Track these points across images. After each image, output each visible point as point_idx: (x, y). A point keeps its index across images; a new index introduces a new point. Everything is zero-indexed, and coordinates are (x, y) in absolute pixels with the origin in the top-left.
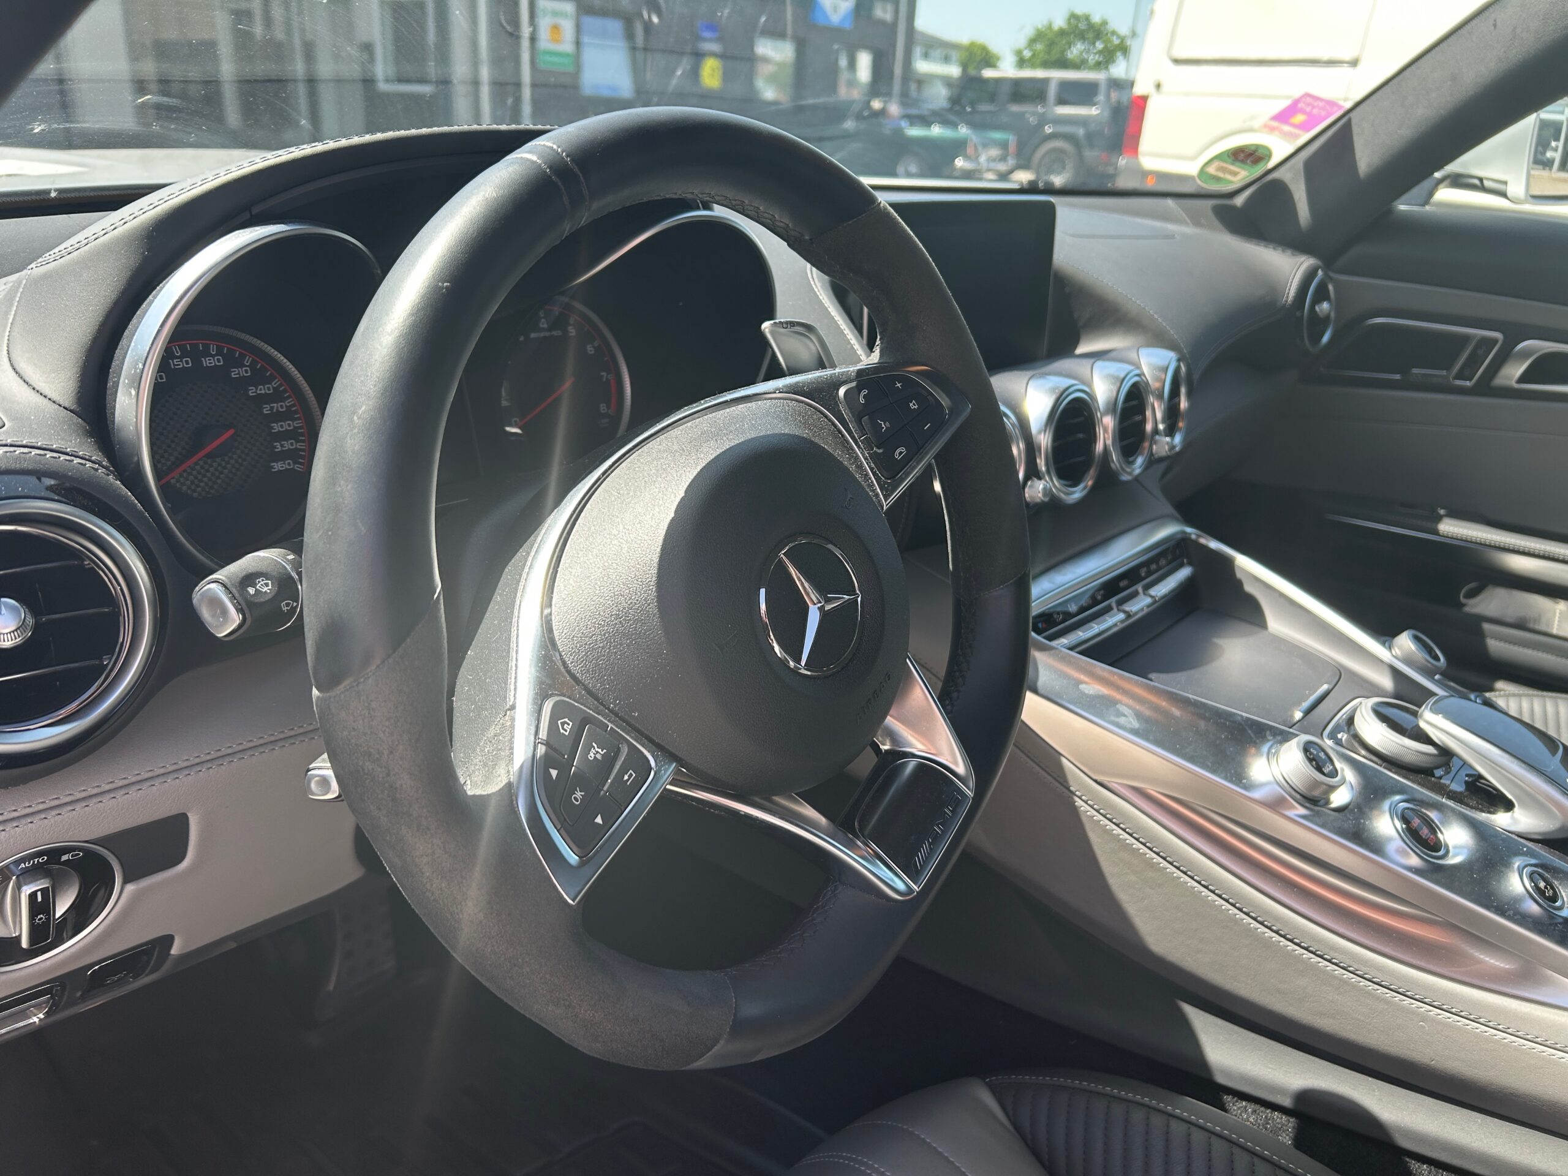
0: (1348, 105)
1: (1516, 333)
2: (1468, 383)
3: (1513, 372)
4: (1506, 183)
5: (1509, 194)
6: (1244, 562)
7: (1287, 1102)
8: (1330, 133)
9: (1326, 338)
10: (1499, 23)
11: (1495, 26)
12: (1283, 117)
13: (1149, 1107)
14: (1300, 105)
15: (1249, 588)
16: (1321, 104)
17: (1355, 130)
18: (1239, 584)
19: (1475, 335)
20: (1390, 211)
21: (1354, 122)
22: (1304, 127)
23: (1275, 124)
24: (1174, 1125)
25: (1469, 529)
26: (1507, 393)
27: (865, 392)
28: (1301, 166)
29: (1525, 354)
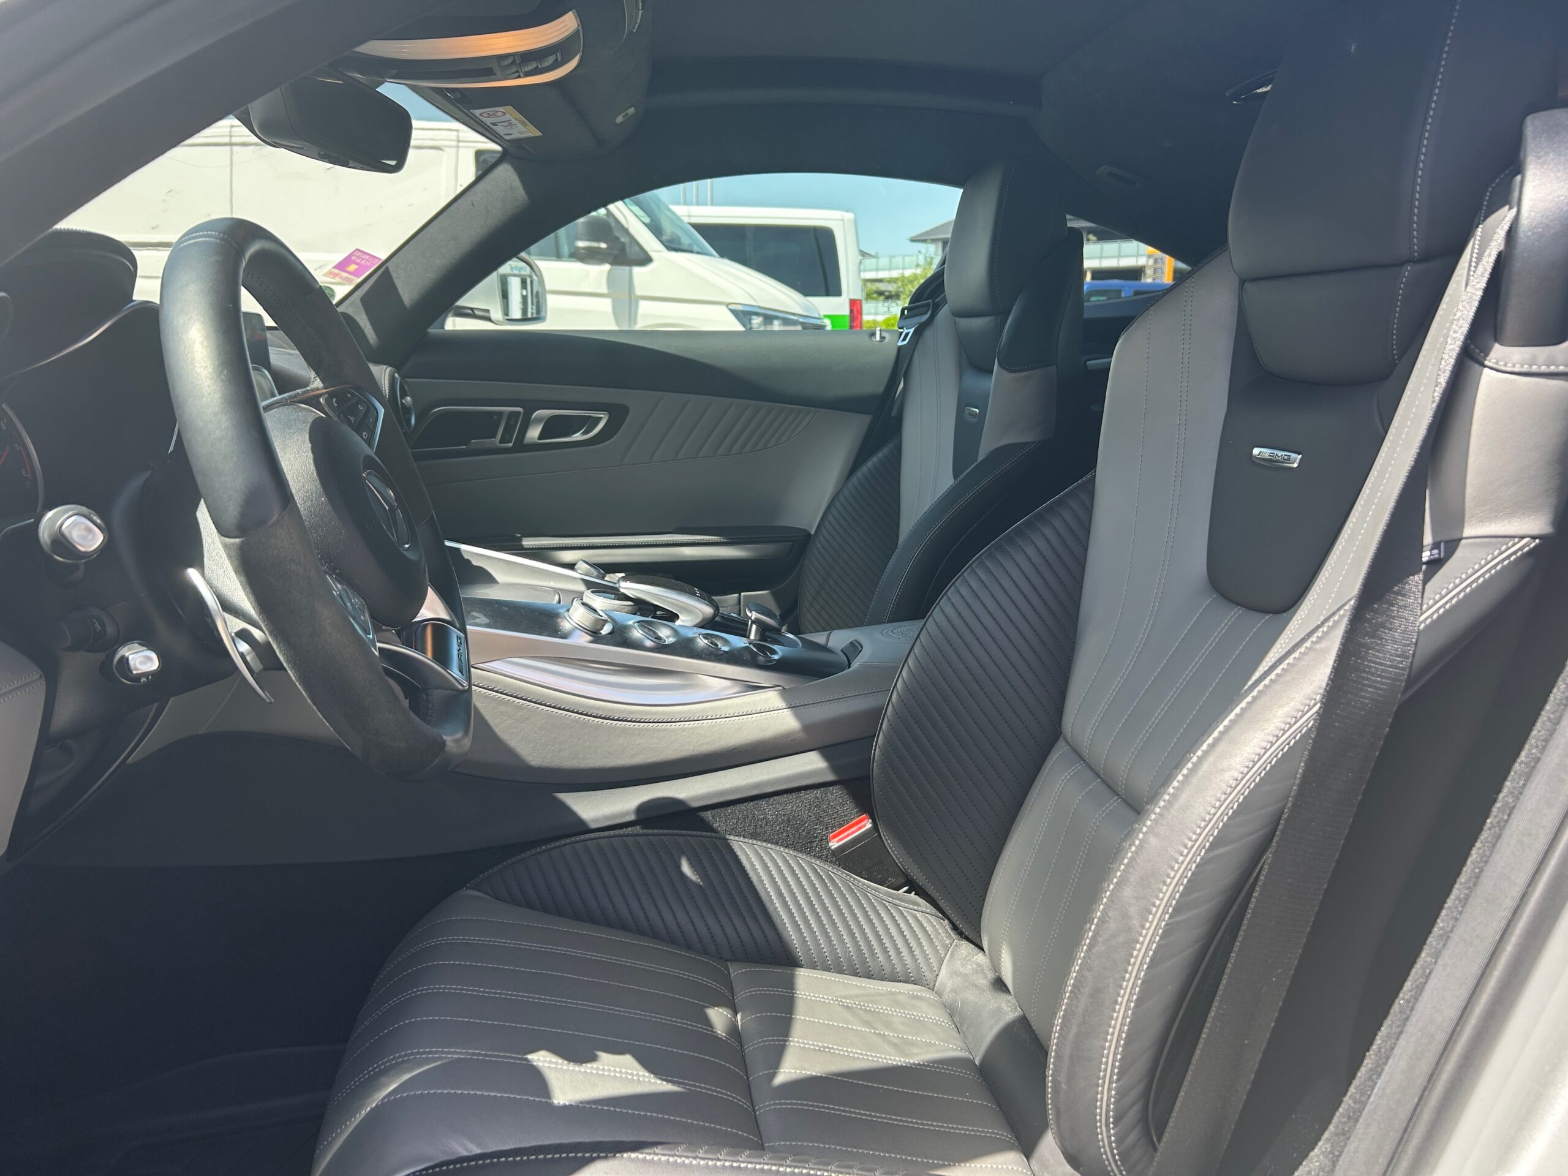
0: (384, 256)
1: (531, 406)
2: (510, 445)
3: (534, 433)
4: (488, 311)
5: (493, 318)
6: (464, 547)
7: (632, 817)
8: (375, 278)
9: (413, 422)
10: (475, 203)
11: (473, 204)
12: (342, 266)
13: (571, 843)
14: (353, 258)
15: (475, 563)
16: (367, 257)
17: (394, 275)
18: (468, 561)
19: (506, 411)
20: (426, 333)
21: (391, 269)
22: (355, 273)
23: (337, 271)
24: (589, 843)
25: (539, 541)
26: (534, 447)
27: (335, 400)
28: (358, 301)
29: (538, 420)
